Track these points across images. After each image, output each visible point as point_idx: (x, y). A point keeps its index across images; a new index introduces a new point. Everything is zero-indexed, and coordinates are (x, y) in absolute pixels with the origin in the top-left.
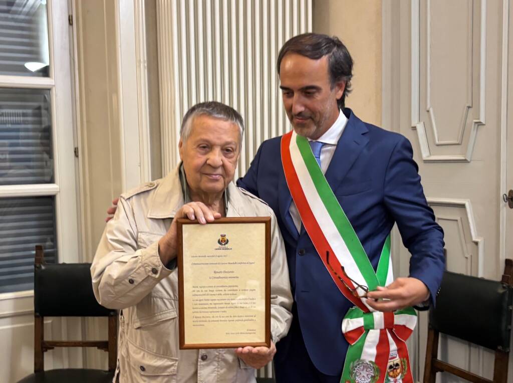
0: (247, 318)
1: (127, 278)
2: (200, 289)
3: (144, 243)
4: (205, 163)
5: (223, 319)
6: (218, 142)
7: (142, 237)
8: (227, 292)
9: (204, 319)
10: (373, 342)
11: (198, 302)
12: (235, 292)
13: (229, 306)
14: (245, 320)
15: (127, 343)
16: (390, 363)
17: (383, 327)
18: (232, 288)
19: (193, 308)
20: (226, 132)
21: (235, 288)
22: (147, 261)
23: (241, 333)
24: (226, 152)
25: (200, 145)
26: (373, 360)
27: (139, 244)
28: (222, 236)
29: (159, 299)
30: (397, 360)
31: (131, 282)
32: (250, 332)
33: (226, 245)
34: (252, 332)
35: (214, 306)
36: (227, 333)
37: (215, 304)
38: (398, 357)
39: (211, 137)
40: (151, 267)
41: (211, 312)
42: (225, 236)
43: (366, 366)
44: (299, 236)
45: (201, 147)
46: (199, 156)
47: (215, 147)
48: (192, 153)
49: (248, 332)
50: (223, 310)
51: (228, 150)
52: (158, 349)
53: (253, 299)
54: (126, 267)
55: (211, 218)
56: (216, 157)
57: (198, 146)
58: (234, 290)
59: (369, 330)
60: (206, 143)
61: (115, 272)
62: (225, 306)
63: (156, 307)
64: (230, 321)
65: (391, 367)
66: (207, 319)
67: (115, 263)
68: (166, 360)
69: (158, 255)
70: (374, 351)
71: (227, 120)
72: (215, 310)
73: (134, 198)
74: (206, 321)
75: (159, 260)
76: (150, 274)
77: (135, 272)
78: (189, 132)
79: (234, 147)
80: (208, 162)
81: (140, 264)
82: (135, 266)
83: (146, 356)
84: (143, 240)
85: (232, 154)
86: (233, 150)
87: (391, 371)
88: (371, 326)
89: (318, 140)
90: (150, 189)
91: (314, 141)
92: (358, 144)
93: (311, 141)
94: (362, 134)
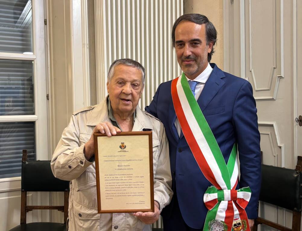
0: (139, 194)
1: (67, 165)
2: (110, 176)
3: (83, 140)
4: (122, 93)
5: (124, 195)
6: (129, 79)
7: (82, 136)
8: (126, 179)
9: (112, 195)
10: (224, 209)
11: (109, 184)
12: (131, 178)
13: (127, 186)
14: (138, 195)
15: (73, 201)
16: (234, 222)
17: (230, 199)
18: (129, 176)
19: (106, 188)
20: (134, 74)
21: (131, 176)
22: (77, 156)
23: (135, 203)
25: (118, 81)
26: (223, 220)
27: (80, 140)
28: (122, 143)
29: (90, 173)
30: (239, 221)
31: (70, 167)
32: (141, 203)
33: (125, 149)
34: (142, 202)
35: (118, 187)
36: (127, 204)
37: (119, 185)
38: (240, 219)
39: (125, 77)
40: (80, 160)
41: (117, 190)
42: (124, 143)
43: (219, 224)
44: (179, 138)
46: (118, 88)
47: (127, 82)
48: (114, 86)
49: (140, 203)
50: (124, 189)
52: (89, 203)
53: (142, 182)
54: (67, 158)
55: (115, 133)
56: (128, 88)
57: (118, 82)
58: (130, 177)
59: (221, 201)
60: (122, 81)
61: (62, 160)
62: (125, 186)
63: (89, 178)
64: (128, 196)
65: (235, 225)
66: (115, 195)
67: (62, 154)
68: (94, 210)
69: (83, 153)
70: (223, 214)
71: (134, 67)
72: (119, 189)
73: (79, 114)
74: (114, 196)
75: (84, 156)
76: (80, 164)
77: (72, 161)
78: (113, 74)
79: (138, 83)
80: (123, 91)
81: (74, 157)
82: (71, 158)
83: (82, 207)
84: (83, 138)
85: (137, 87)
86: (138, 85)
87: (235, 228)
88: (223, 199)
89: (194, 80)
90: (89, 109)
91: (192, 81)
92: (218, 85)
93: (190, 81)
94: (221, 79)
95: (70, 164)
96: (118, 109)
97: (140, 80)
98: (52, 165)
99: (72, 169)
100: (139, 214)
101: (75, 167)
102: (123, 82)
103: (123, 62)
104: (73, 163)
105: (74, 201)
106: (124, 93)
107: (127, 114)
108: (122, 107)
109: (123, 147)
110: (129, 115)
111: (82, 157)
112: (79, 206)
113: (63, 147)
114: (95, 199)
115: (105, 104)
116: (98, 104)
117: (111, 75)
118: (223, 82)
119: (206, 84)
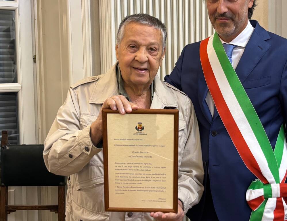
0: (159, 190)
1: (67, 153)
2: (121, 165)
3: (85, 122)
4: (134, 60)
5: (139, 189)
6: (143, 42)
7: (84, 118)
8: (143, 169)
9: (124, 189)
10: (271, 208)
11: (120, 175)
12: (149, 169)
13: (144, 179)
14: (157, 191)
15: (71, 202)
17: (279, 196)
18: (147, 165)
19: (116, 180)
20: (150, 35)
21: (149, 165)
22: (81, 141)
23: (154, 201)
24: (150, 51)
25: (129, 45)
27: (81, 123)
28: (139, 123)
29: (95, 167)
31: (71, 156)
32: (161, 200)
33: (142, 131)
34: (162, 200)
35: (132, 179)
36: (142, 201)
37: (133, 177)
39: (139, 39)
40: (84, 146)
41: (130, 183)
42: (141, 123)
44: (213, 119)
45: (130, 47)
46: (130, 54)
47: (141, 47)
48: (124, 52)
49: (159, 200)
50: (139, 182)
51: (152, 49)
52: (94, 206)
53: (163, 175)
54: (66, 145)
55: (130, 109)
56: (143, 55)
57: (129, 46)
58: (148, 167)
59: (268, 199)
60: (134, 43)
61: (59, 148)
62: (142, 179)
63: (93, 173)
64: (145, 191)
66: (127, 189)
67: (59, 140)
68: (100, 215)
69: (89, 136)
71: (151, 26)
72: (133, 182)
73: (79, 87)
74: (126, 190)
75: (90, 141)
76: (84, 151)
77: (73, 149)
78: (122, 36)
79: (157, 47)
80: (136, 58)
81: (77, 143)
82: (73, 144)
83: (85, 212)
84: (84, 120)
85: (156, 53)
86: (156, 50)
89: (231, 43)
90: (93, 81)
91: (228, 43)
92: (262, 49)
93: (225, 44)
94: (265, 41)
95: (71, 152)
96: (130, 81)
97: (158, 43)
98: (45, 155)
99: (74, 158)
100: (158, 214)
101: (78, 156)
102: (135, 46)
103: (135, 19)
104: (76, 150)
105: (73, 204)
106: (137, 61)
107: (143, 87)
108: (135, 78)
109: (140, 128)
110: (144, 88)
111: (88, 141)
112: (80, 209)
113: (59, 131)
114: (101, 201)
115: (114, 74)
116: (103, 74)
117: (120, 37)
118: (268, 46)
119: (246, 48)
